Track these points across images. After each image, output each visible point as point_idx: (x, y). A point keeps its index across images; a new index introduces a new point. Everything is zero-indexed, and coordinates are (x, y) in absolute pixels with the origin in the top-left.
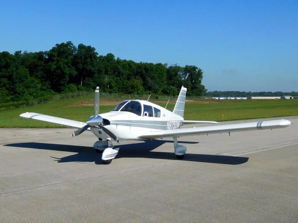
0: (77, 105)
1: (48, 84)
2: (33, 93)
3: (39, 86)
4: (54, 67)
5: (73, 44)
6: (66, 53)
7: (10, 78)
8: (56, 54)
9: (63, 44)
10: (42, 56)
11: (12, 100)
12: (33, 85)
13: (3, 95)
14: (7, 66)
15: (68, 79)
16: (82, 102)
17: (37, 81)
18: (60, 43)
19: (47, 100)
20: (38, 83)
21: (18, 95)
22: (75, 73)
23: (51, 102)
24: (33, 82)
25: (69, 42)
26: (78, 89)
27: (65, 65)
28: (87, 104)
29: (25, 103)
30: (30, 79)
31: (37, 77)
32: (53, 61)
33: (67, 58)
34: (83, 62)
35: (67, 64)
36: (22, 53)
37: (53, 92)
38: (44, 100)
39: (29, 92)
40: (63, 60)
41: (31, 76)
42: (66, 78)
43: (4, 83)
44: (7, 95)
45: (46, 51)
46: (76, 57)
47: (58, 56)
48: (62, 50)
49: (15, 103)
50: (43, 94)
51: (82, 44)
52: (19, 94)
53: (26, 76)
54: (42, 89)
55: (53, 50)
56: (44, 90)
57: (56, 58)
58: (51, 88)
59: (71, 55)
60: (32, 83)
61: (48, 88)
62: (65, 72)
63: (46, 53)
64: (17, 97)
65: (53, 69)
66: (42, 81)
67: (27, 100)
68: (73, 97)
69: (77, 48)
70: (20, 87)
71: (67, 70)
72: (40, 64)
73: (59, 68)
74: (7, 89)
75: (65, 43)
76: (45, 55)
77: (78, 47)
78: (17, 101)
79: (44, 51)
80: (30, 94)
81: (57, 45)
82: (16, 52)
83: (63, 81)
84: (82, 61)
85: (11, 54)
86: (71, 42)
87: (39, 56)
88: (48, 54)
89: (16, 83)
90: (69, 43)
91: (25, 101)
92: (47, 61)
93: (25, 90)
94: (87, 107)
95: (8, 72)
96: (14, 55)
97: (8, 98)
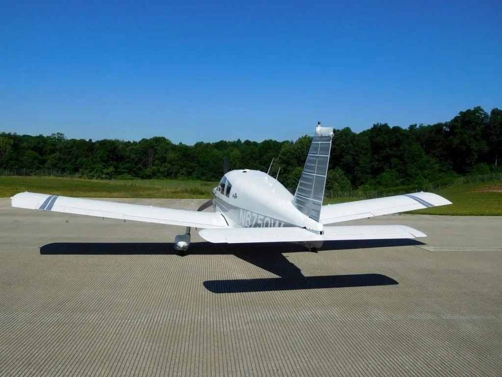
0: (481, 191)
1: (449, 163)
2: (429, 175)
3: (437, 166)
4: (456, 141)
5: (483, 109)
6: (473, 122)
7: (401, 157)
8: (459, 125)
9: (469, 111)
10: (441, 129)
11: (403, 184)
12: (428, 165)
13: (392, 178)
14: (398, 144)
15: (476, 156)
16: (490, 187)
17: (433, 161)
18: (464, 110)
19: (445, 184)
20: (435, 163)
21: (410, 178)
22: (486, 148)
23: (451, 187)
24: (428, 161)
25: (477, 107)
26: (491, 169)
27: (471, 139)
28: (497, 189)
29: (417, 188)
30: (425, 157)
31: (434, 155)
32: (455, 134)
33: (474, 128)
34: (498, 133)
35: (475, 137)
36: (418, 127)
37: (455, 174)
38: (442, 185)
39: (423, 174)
40: (469, 132)
41: (427, 153)
42: (473, 155)
43: (395, 164)
44: (398, 178)
45: (447, 122)
46: (487, 127)
47: (462, 128)
48: (467, 119)
49: (406, 187)
50: (441, 177)
51: (497, 109)
52: (410, 176)
53: (420, 155)
54: (440, 171)
55: (456, 119)
56: (444, 171)
57: (458, 131)
58: (453, 170)
59: (480, 124)
60: (428, 163)
61: (448, 169)
62: (472, 147)
63: (446, 124)
64: (409, 180)
65: (456, 144)
66: (440, 160)
67: (420, 184)
68: (483, 180)
69: (489, 114)
70: (412, 168)
71: (474, 146)
72: (438, 139)
73: (463, 142)
74: (398, 171)
75: (472, 109)
76: (444, 127)
77: (491, 113)
78: (408, 185)
79: (443, 122)
80: (425, 177)
81: (461, 113)
82: (410, 126)
83: (469, 160)
84: (496, 131)
85: (404, 128)
86: (480, 107)
87: (438, 128)
88: (450, 125)
89: (407, 163)
90: (478, 109)
91: (417, 185)
92: (448, 134)
93: (419, 171)
94: (495, 193)
95: (400, 151)
96: (408, 129)
97: (398, 181)
